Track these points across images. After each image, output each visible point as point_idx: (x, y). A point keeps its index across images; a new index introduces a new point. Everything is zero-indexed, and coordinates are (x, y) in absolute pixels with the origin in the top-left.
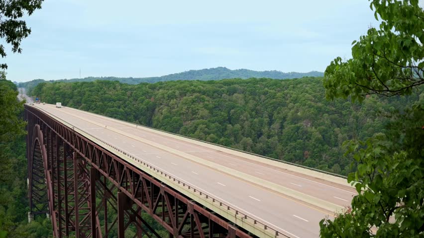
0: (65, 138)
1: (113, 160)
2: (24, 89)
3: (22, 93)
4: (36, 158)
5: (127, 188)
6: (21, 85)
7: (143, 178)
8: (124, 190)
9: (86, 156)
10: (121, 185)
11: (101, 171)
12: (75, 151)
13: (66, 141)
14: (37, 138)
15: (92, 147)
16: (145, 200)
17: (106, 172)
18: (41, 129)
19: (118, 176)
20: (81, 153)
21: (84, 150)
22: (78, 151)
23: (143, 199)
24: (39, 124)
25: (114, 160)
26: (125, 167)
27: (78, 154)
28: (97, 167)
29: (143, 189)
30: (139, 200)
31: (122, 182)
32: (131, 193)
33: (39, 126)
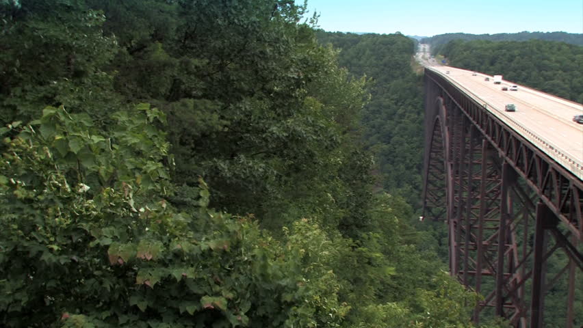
0: (474, 119)
1: (534, 156)
2: (427, 47)
3: (424, 51)
4: (436, 144)
5: (550, 197)
6: (425, 41)
7: (574, 186)
8: (546, 200)
9: (499, 146)
10: (543, 192)
11: (517, 169)
12: (486, 139)
13: (475, 123)
14: (438, 116)
15: (508, 134)
16: (574, 218)
17: (524, 172)
18: (444, 104)
19: (539, 178)
20: (493, 142)
21: (497, 137)
22: (489, 138)
23: (571, 216)
24: (442, 96)
25: (537, 156)
26: (550, 166)
27: (489, 144)
28: (512, 163)
29: (573, 201)
30: (566, 217)
31: (545, 188)
32: (555, 205)
33: (442, 100)
